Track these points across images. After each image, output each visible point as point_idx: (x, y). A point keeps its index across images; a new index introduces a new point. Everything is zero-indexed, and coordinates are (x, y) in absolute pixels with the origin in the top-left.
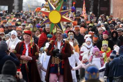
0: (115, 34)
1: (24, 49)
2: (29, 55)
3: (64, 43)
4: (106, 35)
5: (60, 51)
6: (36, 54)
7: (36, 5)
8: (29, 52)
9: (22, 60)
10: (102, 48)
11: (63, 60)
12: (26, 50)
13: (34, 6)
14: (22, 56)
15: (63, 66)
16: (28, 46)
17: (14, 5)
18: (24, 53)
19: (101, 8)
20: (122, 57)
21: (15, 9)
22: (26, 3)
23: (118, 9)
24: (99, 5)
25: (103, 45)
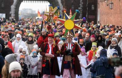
0: (100, 37)
1: (48, 48)
2: (52, 53)
3: (73, 44)
4: (93, 38)
5: (71, 51)
6: (57, 52)
7: (31, 13)
8: (52, 51)
9: (46, 57)
10: (92, 48)
11: (74, 58)
12: (50, 49)
13: (29, 14)
14: (46, 54)
15: (73, 63)
16: (51, 46)
17: (11, 13)
18: (48, 51)
19: (89, 16)
20: (102, 58)
21: (12, 16)
22: (22, 11)
23: (104, 17)
24: (87, 13)
25: (92, 46)
